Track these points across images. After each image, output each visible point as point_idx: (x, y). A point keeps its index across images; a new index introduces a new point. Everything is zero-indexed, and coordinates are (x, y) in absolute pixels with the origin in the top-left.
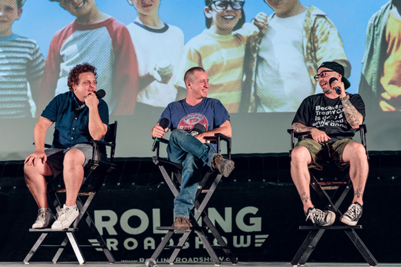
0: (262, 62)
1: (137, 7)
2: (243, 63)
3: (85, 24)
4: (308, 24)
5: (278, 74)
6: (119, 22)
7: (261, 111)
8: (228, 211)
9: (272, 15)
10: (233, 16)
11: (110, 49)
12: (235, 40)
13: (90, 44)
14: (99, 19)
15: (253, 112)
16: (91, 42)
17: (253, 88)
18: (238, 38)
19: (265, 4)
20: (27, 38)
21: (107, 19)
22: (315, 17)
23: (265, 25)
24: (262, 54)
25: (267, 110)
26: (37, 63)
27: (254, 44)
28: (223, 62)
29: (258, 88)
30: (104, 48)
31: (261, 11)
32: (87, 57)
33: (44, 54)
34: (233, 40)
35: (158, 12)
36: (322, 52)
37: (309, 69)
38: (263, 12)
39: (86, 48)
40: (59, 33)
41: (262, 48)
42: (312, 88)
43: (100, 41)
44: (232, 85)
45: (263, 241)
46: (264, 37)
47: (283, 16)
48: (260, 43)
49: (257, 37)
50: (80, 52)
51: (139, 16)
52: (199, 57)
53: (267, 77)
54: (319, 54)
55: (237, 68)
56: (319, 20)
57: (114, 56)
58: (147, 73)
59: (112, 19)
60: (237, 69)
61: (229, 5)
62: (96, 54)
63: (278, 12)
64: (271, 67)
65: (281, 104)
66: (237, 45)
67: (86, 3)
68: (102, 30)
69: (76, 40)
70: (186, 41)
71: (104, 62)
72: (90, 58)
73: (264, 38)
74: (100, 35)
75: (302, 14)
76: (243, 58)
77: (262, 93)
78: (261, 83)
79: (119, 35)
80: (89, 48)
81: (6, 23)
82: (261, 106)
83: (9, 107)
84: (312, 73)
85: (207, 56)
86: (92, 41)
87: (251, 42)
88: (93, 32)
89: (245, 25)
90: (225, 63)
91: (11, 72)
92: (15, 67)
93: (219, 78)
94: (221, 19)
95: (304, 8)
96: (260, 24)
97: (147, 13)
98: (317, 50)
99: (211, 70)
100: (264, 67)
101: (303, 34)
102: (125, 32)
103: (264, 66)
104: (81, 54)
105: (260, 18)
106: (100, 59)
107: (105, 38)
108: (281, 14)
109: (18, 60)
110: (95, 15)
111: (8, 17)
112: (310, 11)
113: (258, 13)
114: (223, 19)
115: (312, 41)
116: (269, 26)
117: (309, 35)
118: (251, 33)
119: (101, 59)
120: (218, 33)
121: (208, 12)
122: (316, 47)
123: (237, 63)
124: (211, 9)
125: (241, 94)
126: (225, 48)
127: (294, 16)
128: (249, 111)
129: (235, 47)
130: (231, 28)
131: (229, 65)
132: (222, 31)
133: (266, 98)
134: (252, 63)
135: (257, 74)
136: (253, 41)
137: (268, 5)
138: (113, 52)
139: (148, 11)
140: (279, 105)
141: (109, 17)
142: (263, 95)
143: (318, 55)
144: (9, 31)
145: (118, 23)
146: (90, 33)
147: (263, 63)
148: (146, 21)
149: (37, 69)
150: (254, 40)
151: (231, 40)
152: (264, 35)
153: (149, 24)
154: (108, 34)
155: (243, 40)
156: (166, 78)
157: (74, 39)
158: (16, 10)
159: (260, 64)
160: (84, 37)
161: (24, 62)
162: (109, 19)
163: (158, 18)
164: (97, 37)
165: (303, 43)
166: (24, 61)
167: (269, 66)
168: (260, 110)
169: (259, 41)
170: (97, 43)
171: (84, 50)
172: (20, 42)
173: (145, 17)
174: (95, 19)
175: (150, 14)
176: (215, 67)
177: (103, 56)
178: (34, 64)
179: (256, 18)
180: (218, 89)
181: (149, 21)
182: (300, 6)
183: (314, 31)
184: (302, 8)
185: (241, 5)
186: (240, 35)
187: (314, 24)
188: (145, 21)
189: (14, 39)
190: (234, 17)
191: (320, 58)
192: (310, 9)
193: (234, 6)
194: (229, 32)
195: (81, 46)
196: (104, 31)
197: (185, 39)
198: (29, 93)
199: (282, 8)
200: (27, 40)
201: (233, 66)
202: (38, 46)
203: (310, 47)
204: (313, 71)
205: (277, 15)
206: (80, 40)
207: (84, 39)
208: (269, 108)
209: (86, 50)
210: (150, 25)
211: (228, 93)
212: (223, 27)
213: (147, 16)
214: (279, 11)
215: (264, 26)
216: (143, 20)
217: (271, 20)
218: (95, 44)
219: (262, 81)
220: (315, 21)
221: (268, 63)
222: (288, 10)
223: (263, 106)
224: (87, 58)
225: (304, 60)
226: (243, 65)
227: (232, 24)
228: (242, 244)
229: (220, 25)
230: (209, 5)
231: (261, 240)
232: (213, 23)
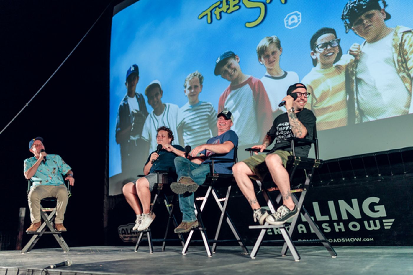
0: (360, 81)
1: (266, 65)
2: (345, 87)
3: (236, 85)
4: (396, 42)
6: (256, 78)
7: (366, 121)
8: (355, 201)
9: (364, 43)
10: (332, 52)
12: (336, 70)
13: (240, 98)
14: (244, 79)
15: (359, 122)
17: (356, 104)
18: (339, 68)
19: (357, 36)
20: (207, 102)
21: (248, 78)
22: (402, 34)
23: (359, 52)
24: (359, 76)
25: (371, 119)
27: (351, 70)
28: (329, 89)
29: (360, 104)
30: (249, 98)
31: (354, 43)
32: (240, 106)
34: (335, 71)
35: (279, 64)
37: (403, 79)
38: (356, 42)
40: (222, 95)
41: (358, 71)
42: (408, 93)
43: (246, 94)
44: (339, 105)
45: (391, 224)
47: (373, 42)
48: (356, 68)
49: (353, 63)
50: (235, 104)
51: (268, 70)
52: (311, 90)
53: (366, 93)
54: (410, 64)
55: (341, 91)
56: (406, 36)
57: (255, 102)
58: (277, 109)
60: (341, 92)
61: (329, 45)
62: (244, 103)
63: (369, 40)
64: (368, 84)
65: (382, 112)
67: (236, 71)
71: (250, 107)
73: (359, 63)
74: (245, 90)
75: (389, 35)
76: (344, 82)
77: (364, 106)
78: (362, 99)
79: (256, 87)
80: (240, 100)
81: (195, 96)
82: (366, 117)
84: (406, 82)
85: (317, 87)
86: (241, 95)
87: (349, 68)
88: (241, 89)
89: (343, 57)
90: (331, 90)
91: (201, 125)
92: (203, 121)
93: (328, 101)
95: (391, 30)
96: (355, 52)
98: (408, 61)
99: (321, 97)
100: (363, 86)
101: (392, 51)
102: (260, 84)
105: (354, 48)
107: (249, 91)
108: (371, 40)
109: (203, 117)
110: (242, 77)
111: (196, 92)
112: (397, 31)
114: (325, 57)
115: (402, 54)
116: (362, 52)
117: (398, 51)
118: (348, 62)
119: (248, 106)
120: (323, 69)
121: (314, 55)
122: (406, 59)
123: (340, 88)
124: (315, 52)
125: (347, 111)
126: (329, 78)
127: (383, 39)
128: (356, 123)
129: (337, 75)
130: (332, 62)
131: (334, 90)
132: (325, 66)
133: (369, 110)
134: (352, 84)
135: (358, 93)
137: (359, 36)
139: (273, 66)
140: (381, 113)
141: (250, 76)
143: (409, 65)
144: (197, 100)
146: (239, 90)
147: (362, 82)
148: (272, 73)
150: (352, 66)
151: (333, 71)
152: (359, 61)
153: (274, 74)
154: (250, 88)
155: (343, 68)
157: (231, 96)
158: (199, 87)
159: (359, 84)
160: (236, 94)
163: (280, 69)
165: (393, 59)
166: (207, 116)
167: (367, 84)
168: (365, 120)
169: (355, 66)
171: (237, 102)
172: (203, 105)
174: (242, 80)
175: (274, 68)
176: (324, 94)
177: (249, 104)
178: (212, 117)
179: (351, 49)
180: (329, 110)
181: (274, 72)
182: (387, 29)
183: (402, 46)
184: (389, 30)
185: (337, 42)
186: (340, 66)
187: (402, 40)
191: (411, 67)
192: (396, 29)
193: (332, 45)
194: (331, 65)
195: (236, 100)
196: (247, 86)
199: (372, 35)
201: (337, 91)
202: (212, 106)
203: (401, 60)
204: (406, 79)
205: (368, 42)
206: (234, 96)
208: (373, 117)
211: (337, 112)
212: (326, 62)
213: (272, 69)
214: (369, 38)
215: (358, 54)
216: (270, 72)
217: (363, 47)
218: (243, 96)
219: (362, 96)
220: (402, 38)
221: (365, 82)
222: (377, 35)
223: (367, 116)
225: (397, 72)
227: (332, 59)
228: (373, 228)
229: (324, 62)
230: (313, 49)
231: (388, 223)
232: (318, 61)
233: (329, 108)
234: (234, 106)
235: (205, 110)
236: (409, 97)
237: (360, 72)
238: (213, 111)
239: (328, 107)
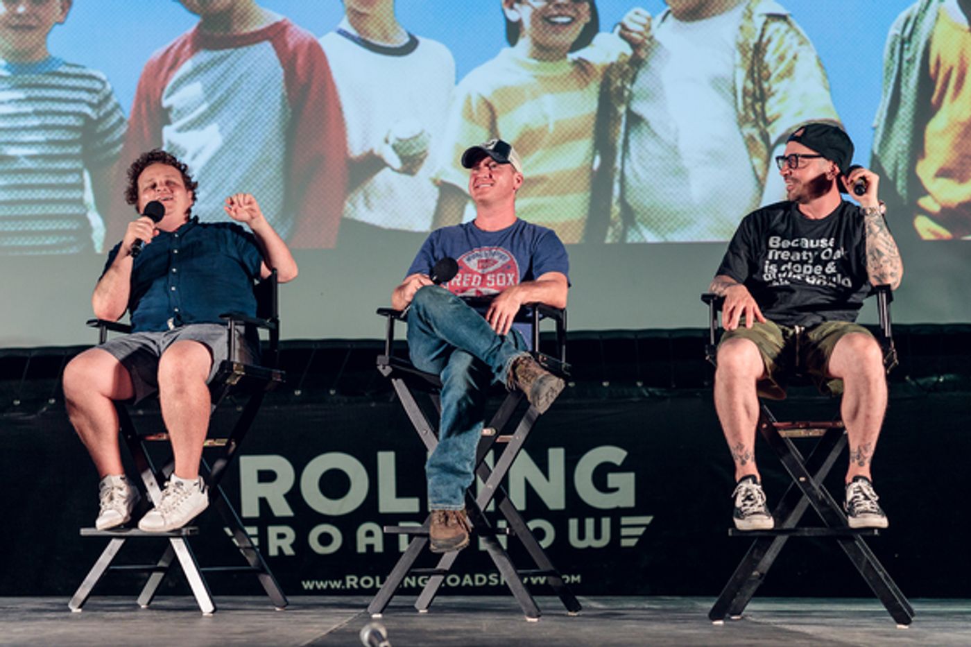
0: (639, 124)
2: (593, 129)
3: (222, 33)
4: (747, 36)
5: (676, 153)
6: (301, 31)
7: (636, 240)
9: (663, 14)
10: (569, 16)
11: (279, 94)
12: (575, 74)
13: (232, 82)
14: (255, 24)
15: (617, 241)
16: (236, 78)
17: (617, 187)
18: (583, 68)
20: (84, 67)
21: (272, 22)
22: (764, 18)
23: (645, 38)
24: (638, 107)
25: (650, 237)
26: (108, 126)
27: (619, 83)
28: (547, 126)
29: (628, 187)
30: (266, 91)
32: (226, 111)
33: (123, 105)
34: (571, 73)
35: (394, 6)
36: (780, 101)
37: (749, 143)
38: (643, 7)
39: (222, 92)
40: (158, 57)
41: (638, 92)
42: (757, 186)
43: (256, 75)
44: (568, 178)
45: (640, 531)
46: (644, 66)
47: (688, 18)
48: (633, 81)
49: (627, 67)
50: (208, 102)
51: (349, 16)
52: (490, 114)
53: (650, 160)
54: (772, 107)
55: (580, 138)
56: (774, 26)
57: (290, 110)
58: (367, 150)
59: (285, 23)
60: (580, 142)
62: (246, 104)
63: (678, 8)
64: (659, 137)
65: (682, 223)
66: (579, 86)
68: (262, 49)
69: (199, 72)
70: (460, 75)
71: (267, 124)
72: (233, 114)
73: (643, 69)
74: (256, 62)
75: (733, 12)
76: (593, 116)
77: (638, 197)
78: (636, 175)
79: (300, 60)
80: (230, 92)
81: (34, 31)
82: (637, 229)
83: (41, 228)
84: (755, 153)
85: (510, 110)
86: (239, 75)
87: (613, 78)
88: (239, 53)
89: (598, 40)
90: (551, 128)
91: (47, 148)
92: (55, 135)
93: (537, 162)
94: (543, 23)
96: (634, 35)
97: (368, 9)
98: (769, 96)
100: (643, 138)
101: (734, 58)
102: (315, 54)
103: (642, 134)
104: (212, 105)
105: (635, 22)
106: (256, 117)
107: (269, 68)
108: (684, 12)
109: (63, 118)
110: (245, 14)
111: (37, 18)
112: (752, 5)
113: (629, 9)
114: (546, 23)
115: (756, 75)
116: (655, 41)
117: (748, 62)
118: (614, 58)
119: (260, 117)
120: (535, 58)
121: (511, 7)
122: (766, 91)
123: (580, 129)
125: (589, 201)
126: (552, 93)
127: (714, 18)
128: (608, 240)
129: (575, 90)
130: (567, 45)
131: (560, 132)
132: (544, 52)
133: (649, 210)
134: (616, 128)
135: (626, 154)
136: (617, 76)
138: (287, 101)
139: (370, 4)
140: (679, 226)
141: (279, 18)
142: (642, 203)
143: (770, 109)
144: (40, 50)
145: (299, 32)
146: (232, 56)
147: (642, 128)
148: (365, 28)
149: (107, 140)
150: (621, 73)
151: (565, 74)
152: (643, 63)
153: (372, 34)
154: (276, 58)
155: (594, 73)
156: (411, 163)
157: (195, 70)
158: (57, 2)
159: (633, 131)
160: (219, 65)
161: (77, 124)
162: (277, 24)
163: (394, 22)
164: (249, 65)
165: (734, 82)
166: (77, 120)
167: (655, 134)
168: (633, 237)
169: (631, 76)
170: (249, 78)
171: (218, 95)
172: (67, 75)
173: (362, 19)
174: (245, 24)
175: (375, 12)
176: (527, 136)
177: (263, 111)
178: (101, 128)
179: (626, 21)
180: (535, 189)
181: (372, 28)
183: (760, 52)
186: (588, 63)
187: (762, 36)
188: (362, 28)
189: (54, 69)
190: (573, 19)
191: (774, 117)
194: (561, 54)
195: (212, 85)
196: (265, 52)
197: (457, 71)
198: (89, 196)
200: (85, 72)
201: (570, 136)
202: (109, 87)
203: (752, 91)
204: (758, 146)
205: (674, 15)
206: (209, 72)
207: (219, 69)
208: (656, 233)
209: (222, 95)
210: (375, 38)
211: (559, 198)
212: (548, 42)
213: (368, 15)
214: (680, 5)
215: (643, 41)
216: (358, 25)
217: (659, 26)
218: (246, 81)
219: (638, 169)
220: (763, 30)
221: (653, 127)
223: (642, 227)
224: (226, 114)
225: (738, 120)
226: (594, 132)
227: (567, 35)
228: (590, 541)
229: (541, 39)
231: (634, 529)
232: (524, 33)
233: (538, 182)
234: (204, 107)
235: (75, 95)
236: (757, 195)
237: (641, 95)
238: (110, 106)
239: (535, 179)
